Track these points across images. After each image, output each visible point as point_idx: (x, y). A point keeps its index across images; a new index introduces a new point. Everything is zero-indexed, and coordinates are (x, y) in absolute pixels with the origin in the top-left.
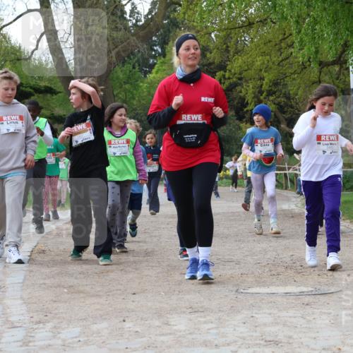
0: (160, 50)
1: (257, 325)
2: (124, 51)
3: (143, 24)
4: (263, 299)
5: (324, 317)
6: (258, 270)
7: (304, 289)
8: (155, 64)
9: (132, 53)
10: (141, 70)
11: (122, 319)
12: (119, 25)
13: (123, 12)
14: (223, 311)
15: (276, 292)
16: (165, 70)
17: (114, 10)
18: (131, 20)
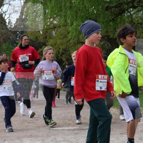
1: (57, 141)
2: (6, 38)
4: (59, 132)
5: (83, 138)
6: (58, 121)
7: (76, 128)
8: (18, 43)
9: (9, 38)
10: (12, 45)
11: (4, 140)
12: (4, 27)
13: (6, 23)
14: (44, 136)
15: (64, 129)
17: (1, 21)
18: (8, 26)
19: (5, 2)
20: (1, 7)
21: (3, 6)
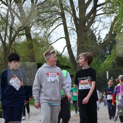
0: (109, 52)
2: (95, 53)
3: (103, 43)
8: (107, 57)
9: (99, 53)
10: (101, 59)
12: (94, 43)
13: (96, 38)
16: (110, 59)
17: (92, 37)
18: (98, 41)
19: (96, 19)
20: (92, 24)
21: (94, 23)
